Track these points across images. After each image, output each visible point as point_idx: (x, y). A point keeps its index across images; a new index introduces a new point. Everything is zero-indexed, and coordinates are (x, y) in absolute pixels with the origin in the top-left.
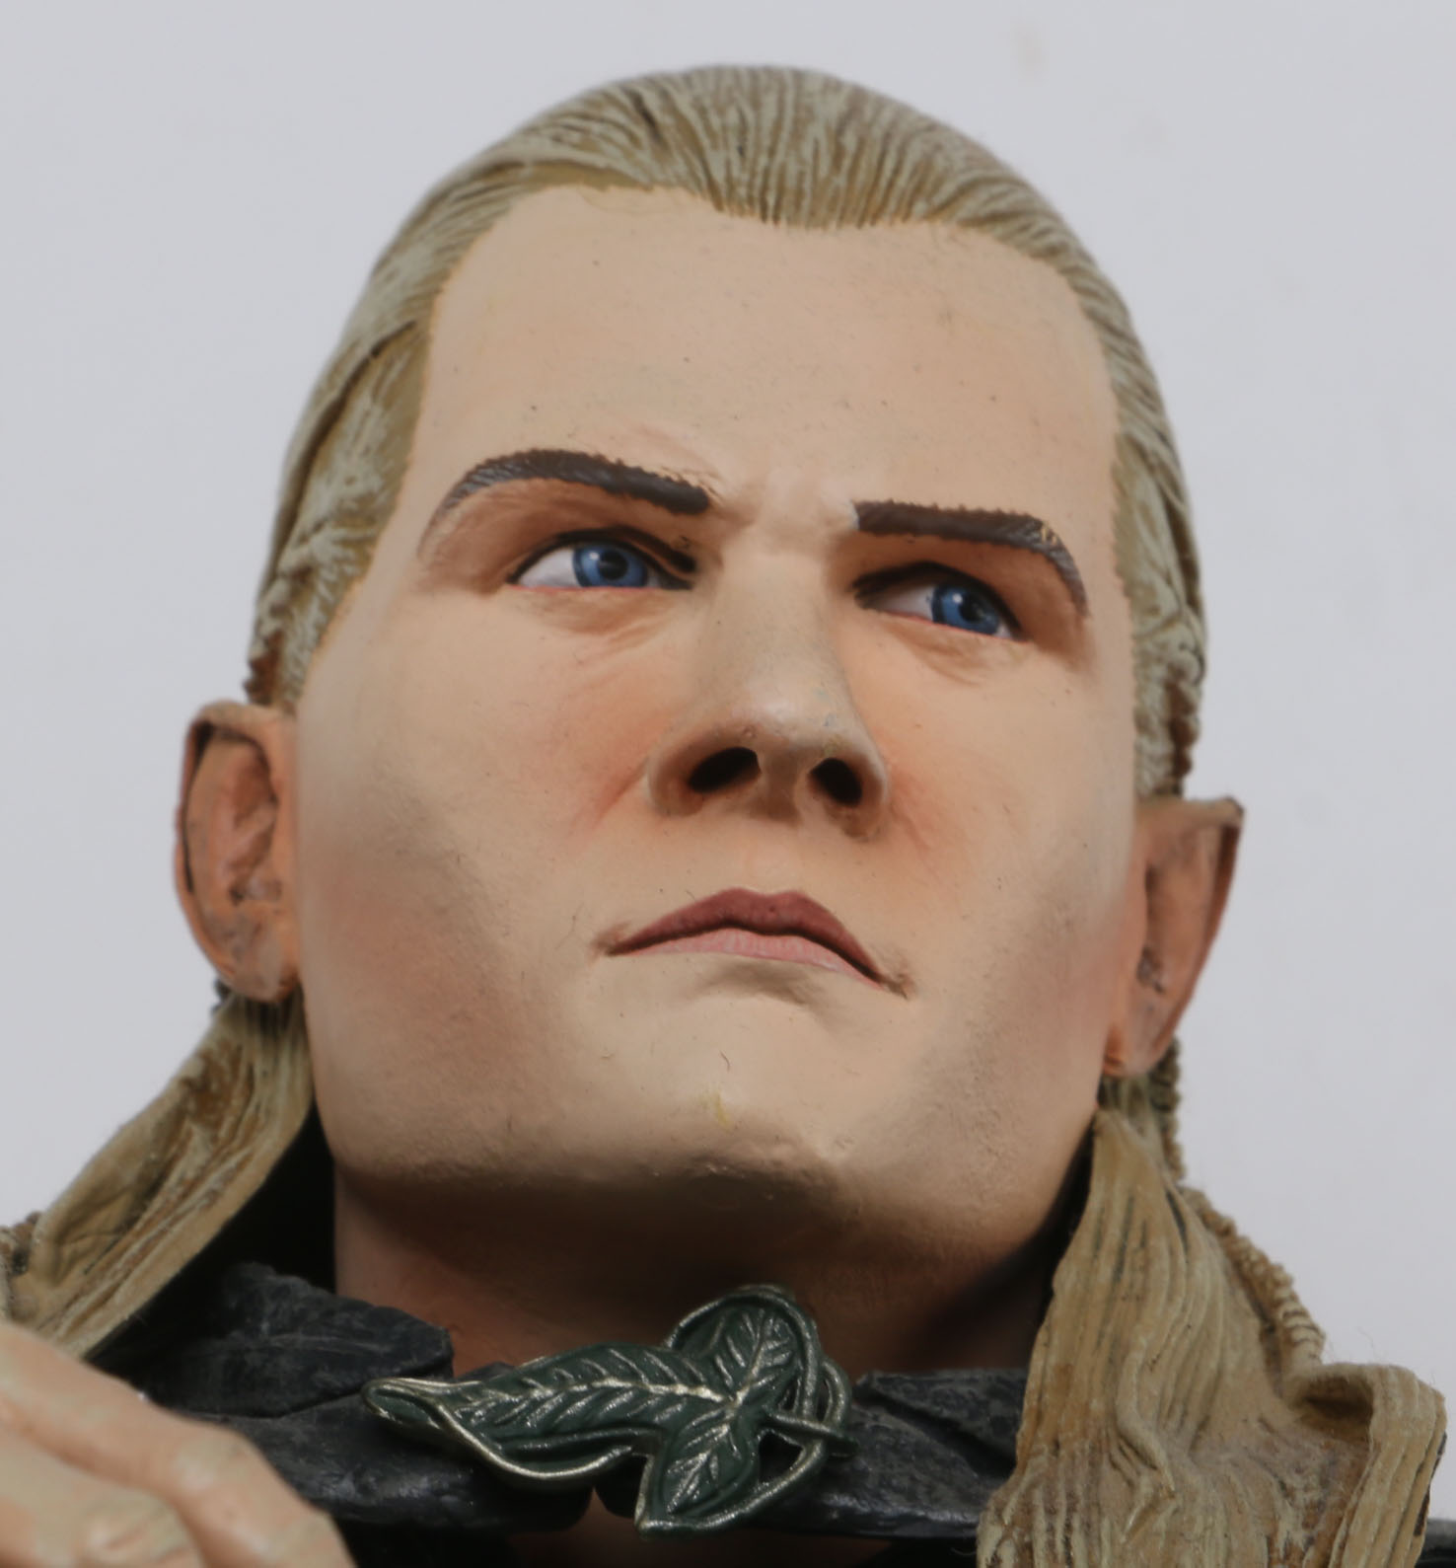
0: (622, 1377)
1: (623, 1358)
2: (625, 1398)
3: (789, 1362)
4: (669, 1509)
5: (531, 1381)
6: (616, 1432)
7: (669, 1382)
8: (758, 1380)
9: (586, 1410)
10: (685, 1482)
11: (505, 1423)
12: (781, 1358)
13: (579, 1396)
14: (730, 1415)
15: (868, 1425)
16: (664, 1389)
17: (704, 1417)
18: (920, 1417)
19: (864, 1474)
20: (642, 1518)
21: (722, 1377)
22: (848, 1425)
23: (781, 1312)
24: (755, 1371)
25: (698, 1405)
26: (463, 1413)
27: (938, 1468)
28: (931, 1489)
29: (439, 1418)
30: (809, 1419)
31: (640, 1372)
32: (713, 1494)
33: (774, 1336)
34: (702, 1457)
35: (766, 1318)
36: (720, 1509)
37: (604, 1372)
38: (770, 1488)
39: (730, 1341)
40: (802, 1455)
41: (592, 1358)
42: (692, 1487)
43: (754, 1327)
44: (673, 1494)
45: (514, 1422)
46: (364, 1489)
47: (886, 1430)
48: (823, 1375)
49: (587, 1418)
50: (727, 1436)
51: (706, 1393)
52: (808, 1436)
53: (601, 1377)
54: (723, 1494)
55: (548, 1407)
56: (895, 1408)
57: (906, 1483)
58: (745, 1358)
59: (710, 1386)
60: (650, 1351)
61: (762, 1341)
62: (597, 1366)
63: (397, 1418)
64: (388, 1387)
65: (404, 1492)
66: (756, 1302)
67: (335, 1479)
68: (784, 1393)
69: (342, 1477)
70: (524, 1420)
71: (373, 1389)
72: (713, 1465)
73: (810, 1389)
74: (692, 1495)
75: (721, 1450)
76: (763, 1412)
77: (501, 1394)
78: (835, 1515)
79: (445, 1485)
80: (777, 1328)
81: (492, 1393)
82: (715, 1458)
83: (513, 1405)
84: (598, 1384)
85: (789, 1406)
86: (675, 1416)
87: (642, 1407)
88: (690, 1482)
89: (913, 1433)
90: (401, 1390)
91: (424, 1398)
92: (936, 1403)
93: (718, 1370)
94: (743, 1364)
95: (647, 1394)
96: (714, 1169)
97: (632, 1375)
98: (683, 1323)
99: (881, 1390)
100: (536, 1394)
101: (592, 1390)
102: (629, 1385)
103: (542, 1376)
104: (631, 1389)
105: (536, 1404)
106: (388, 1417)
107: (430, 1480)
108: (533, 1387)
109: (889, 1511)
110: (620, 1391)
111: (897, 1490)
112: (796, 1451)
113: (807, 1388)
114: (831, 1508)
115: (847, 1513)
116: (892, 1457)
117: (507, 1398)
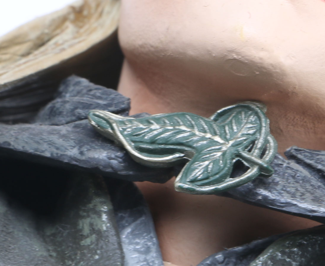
0: (188, 127)
1: (190, 119)
2: (185, 135)
3: (254, 134)
4: (188, 180)
5: (152, 121)
6: (179, 147)
7: (205, 132)
8: (239, 138)
9: (170, 137)
10: (197, 171)
11: (137, 135)
12: (251, 132)
13: (168, 130)
14: (224, 148)
15: (285, 165)
16: (203, 134)
17: (213, 148)
18: (308, 166)
19: (277, 184)
20: (177, 182)
21: (226, 134)
22: (271, 162)
23: (256, 114)
24: (240, 134)
25: (213, 142)
26: (122, 129)
27: (311, 187)
28: (303, 194)
29: (113, 129)
30: (256, 157)
31: (195, 126)
32: (207, 178)
33: (251, 123)
34: (207, 163)
35: (250, 115)
36: (209, 184)
37: (181, 123)
38: (232, 180)
39: (234, 121)
40: (249, 170)
41: (179, 117)
42: (199, 173)
43: (245, 118)
44: (191, 175)
45: (141, 136)
46: (82, 153)
47: (292, 169)
48: (266, 141)
49: (169, 139)
50: (219, 157)
51: (217, 139)
52: (254, 163)
53: (180, 125)
54: (212, 179)
55: (155, 132)
56: (299, 161)
57: (293, 190)
58: (237, 129)
59: (220, 136)
60: (202, 119)
61: (246, 123)
62: (179, 120)
63: (98, 126)
64: (97, 113)
65: (96, 156)
66: (249, 108)
67: (72, 147)
68: (249, 145)
69: (74, 147)
70: (144, 136)
71: (92, 113)
72: (210, 166)
73: (259, 146)
74: (198, 176)
75: (215, 162)
76: (237, 151)
77: (139, 124)
78: (260, 198)
79: (113, 156)
80: (253, 120)
81: (136, 123)
82: (212, 164)
83: (143, 129)
84: (177, 127)
85: (250, 151)
86: (202, 145)
87: (191, 139)
88: (199, 171)
89: (304, 172)
90: (102, 115)
91: (110, 120)
92: (316, 162)
93: (225, 131)
94: (235, 131)
95: (194, 135)
96: (235, 56)
97: (192, 127)
98: (219, 111)
99: (294, 153)
100: (153, 127)
101: (175, 129)
102: (189, 130)
103: (157, 120)
104: (189, 132)
105: (152, 130)
106: (95, 125)
107: (108, 153)
108: (152, 124)
109: (283, 200)
110: (184, 131)
111: (288, 192)
112: (248, 168)
113: (258, 145)
114: (259, 195)
115: (265, 198)
116: (291, 180)
117: (141, 126)
